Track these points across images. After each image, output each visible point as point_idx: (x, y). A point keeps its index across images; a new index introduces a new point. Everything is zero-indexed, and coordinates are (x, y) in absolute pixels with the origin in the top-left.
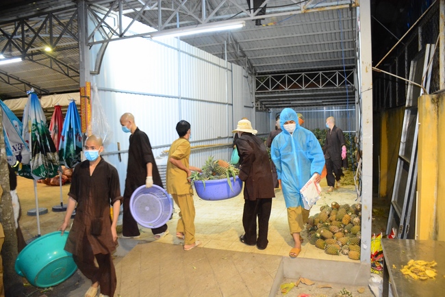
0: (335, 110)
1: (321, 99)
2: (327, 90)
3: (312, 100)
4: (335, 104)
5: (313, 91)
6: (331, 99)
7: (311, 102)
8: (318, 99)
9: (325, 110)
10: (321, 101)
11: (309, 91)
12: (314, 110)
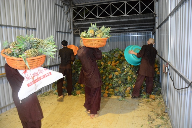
0: (138, 35)
1: (127, 26)
2: (131, 17)
3: (119, 27)
4: (137, 31)
5: (119, 18)
6: (135, 26)
7: (119, 28)
8: (125, 26)
9: (130, 35)
10: (126, 28)
11: (116, 18)
12: (122, 36)
